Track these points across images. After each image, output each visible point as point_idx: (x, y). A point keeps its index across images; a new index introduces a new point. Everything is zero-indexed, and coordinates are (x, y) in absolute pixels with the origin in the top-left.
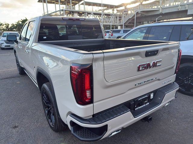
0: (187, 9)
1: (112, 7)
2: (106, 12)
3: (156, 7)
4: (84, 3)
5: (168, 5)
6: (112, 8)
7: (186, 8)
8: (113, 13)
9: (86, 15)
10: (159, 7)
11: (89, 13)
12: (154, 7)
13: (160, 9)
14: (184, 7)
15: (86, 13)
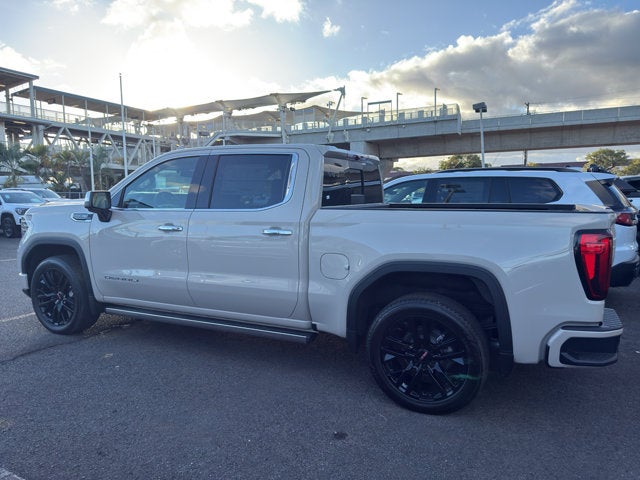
0: (347, 140)
1: (135, 115)
2: (116, 127)
3: (270, 128)
4: (32, 91)
5: (300, 127)
6: (136, 118)
7: (344, 137)
8: (138, 132)
9: (42, 133)
10: (279, 129)
11: (53, 128)
12: (263, 129)
13: (284, 135)
14: (339, 134)
15: (41, 127)
